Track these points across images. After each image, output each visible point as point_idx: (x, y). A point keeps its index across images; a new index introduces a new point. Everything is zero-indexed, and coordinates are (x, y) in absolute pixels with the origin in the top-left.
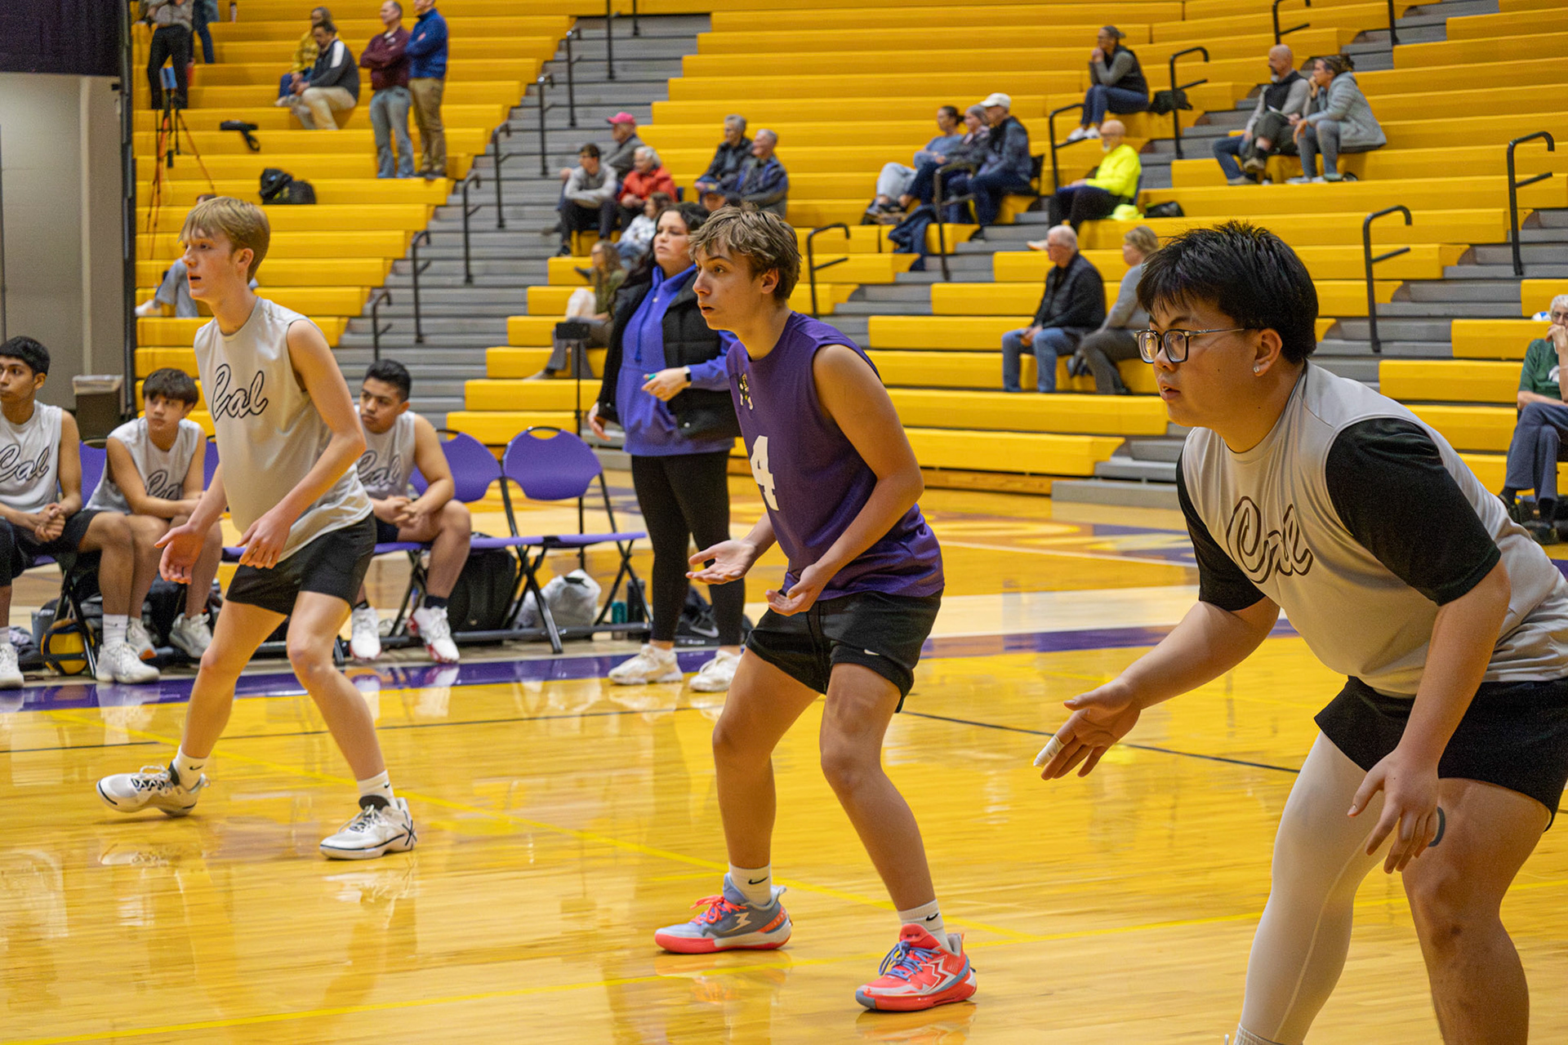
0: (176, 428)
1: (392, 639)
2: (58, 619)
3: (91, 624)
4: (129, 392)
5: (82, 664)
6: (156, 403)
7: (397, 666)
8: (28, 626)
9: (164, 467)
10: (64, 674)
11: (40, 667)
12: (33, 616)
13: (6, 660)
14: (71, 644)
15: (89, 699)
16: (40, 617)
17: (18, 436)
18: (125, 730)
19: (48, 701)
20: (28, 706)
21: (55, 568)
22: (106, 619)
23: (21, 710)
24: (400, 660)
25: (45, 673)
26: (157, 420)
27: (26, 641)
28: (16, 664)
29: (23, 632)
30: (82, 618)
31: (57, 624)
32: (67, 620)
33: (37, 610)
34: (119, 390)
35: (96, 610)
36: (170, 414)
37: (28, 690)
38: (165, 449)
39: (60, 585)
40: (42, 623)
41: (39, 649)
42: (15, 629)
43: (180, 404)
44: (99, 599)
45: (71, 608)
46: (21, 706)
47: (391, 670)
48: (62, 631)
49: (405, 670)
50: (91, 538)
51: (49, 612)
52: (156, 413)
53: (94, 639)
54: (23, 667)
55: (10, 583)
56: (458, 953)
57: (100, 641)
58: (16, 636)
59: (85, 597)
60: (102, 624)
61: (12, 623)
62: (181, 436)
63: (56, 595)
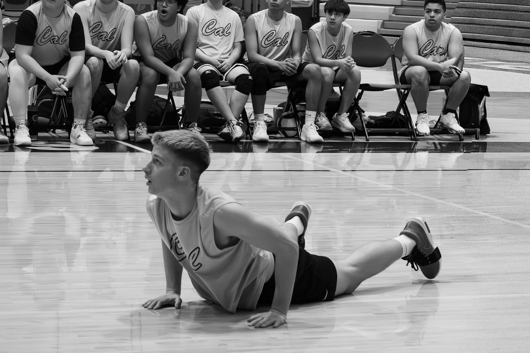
0: (340, 25)
1: (435, 130)
2: (285, 112)
3: (300, 114)
4: (316, 8)
5: (295, 132)
6: (331, 15)
7: (437, 142)
8: (272, 114)
9: (334, 43)
10: (287, 137)
11: (276, 133)
12: (274, 109)
13: (261, 129)
14: (290, 123)
15: (297, 149)
16: (277, 110)
17: (275, 26)
18: (312, 164)
19: (279, 148)
20: (270, 151)
21: (285, 88)
22: (308, 112)
23: (267, 152)
24: (439, 139)
25: (278, 136)
26: (332, 22)
27: (270, 121)
28: (266, 130)
29: (269, 116)
30: (296, 111)
31: (285, 114)
32: (290, 112)
33: (276, 107)
34: (311, 6)
35: (302, 109)
36: (338, 19)
37: (270, 143)
38: (334, 35)
39: (287, 96)
40: (278, 113)
41: (276, 124)
42: (266, 115)
43: (342, 15)
44: (305, 103)
45: (292, 106)
46: (267, 150)
47: (434, 143)
48: (287, 117)
49: (440, 144)
50: (304, 75)
51: (281, 108)
52: (331, 19)
53: (302, 121)
54: (269, 132)
55: (265, 94)
56: (466, 276)
57: (303, 123)
58: (266, 118)
59: (298, 103)
60: (305, 115)
61: (265, 112)
62: (342, 29)
63: (285, 100)
